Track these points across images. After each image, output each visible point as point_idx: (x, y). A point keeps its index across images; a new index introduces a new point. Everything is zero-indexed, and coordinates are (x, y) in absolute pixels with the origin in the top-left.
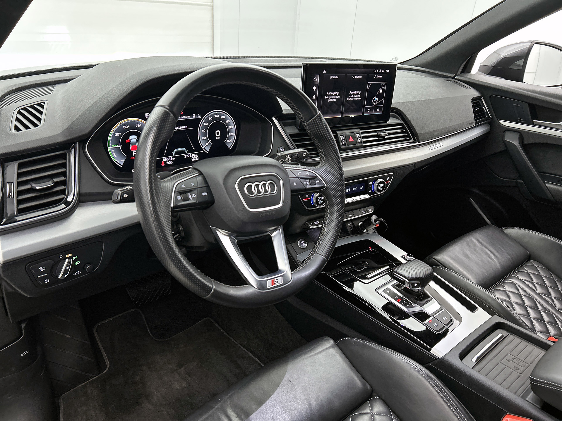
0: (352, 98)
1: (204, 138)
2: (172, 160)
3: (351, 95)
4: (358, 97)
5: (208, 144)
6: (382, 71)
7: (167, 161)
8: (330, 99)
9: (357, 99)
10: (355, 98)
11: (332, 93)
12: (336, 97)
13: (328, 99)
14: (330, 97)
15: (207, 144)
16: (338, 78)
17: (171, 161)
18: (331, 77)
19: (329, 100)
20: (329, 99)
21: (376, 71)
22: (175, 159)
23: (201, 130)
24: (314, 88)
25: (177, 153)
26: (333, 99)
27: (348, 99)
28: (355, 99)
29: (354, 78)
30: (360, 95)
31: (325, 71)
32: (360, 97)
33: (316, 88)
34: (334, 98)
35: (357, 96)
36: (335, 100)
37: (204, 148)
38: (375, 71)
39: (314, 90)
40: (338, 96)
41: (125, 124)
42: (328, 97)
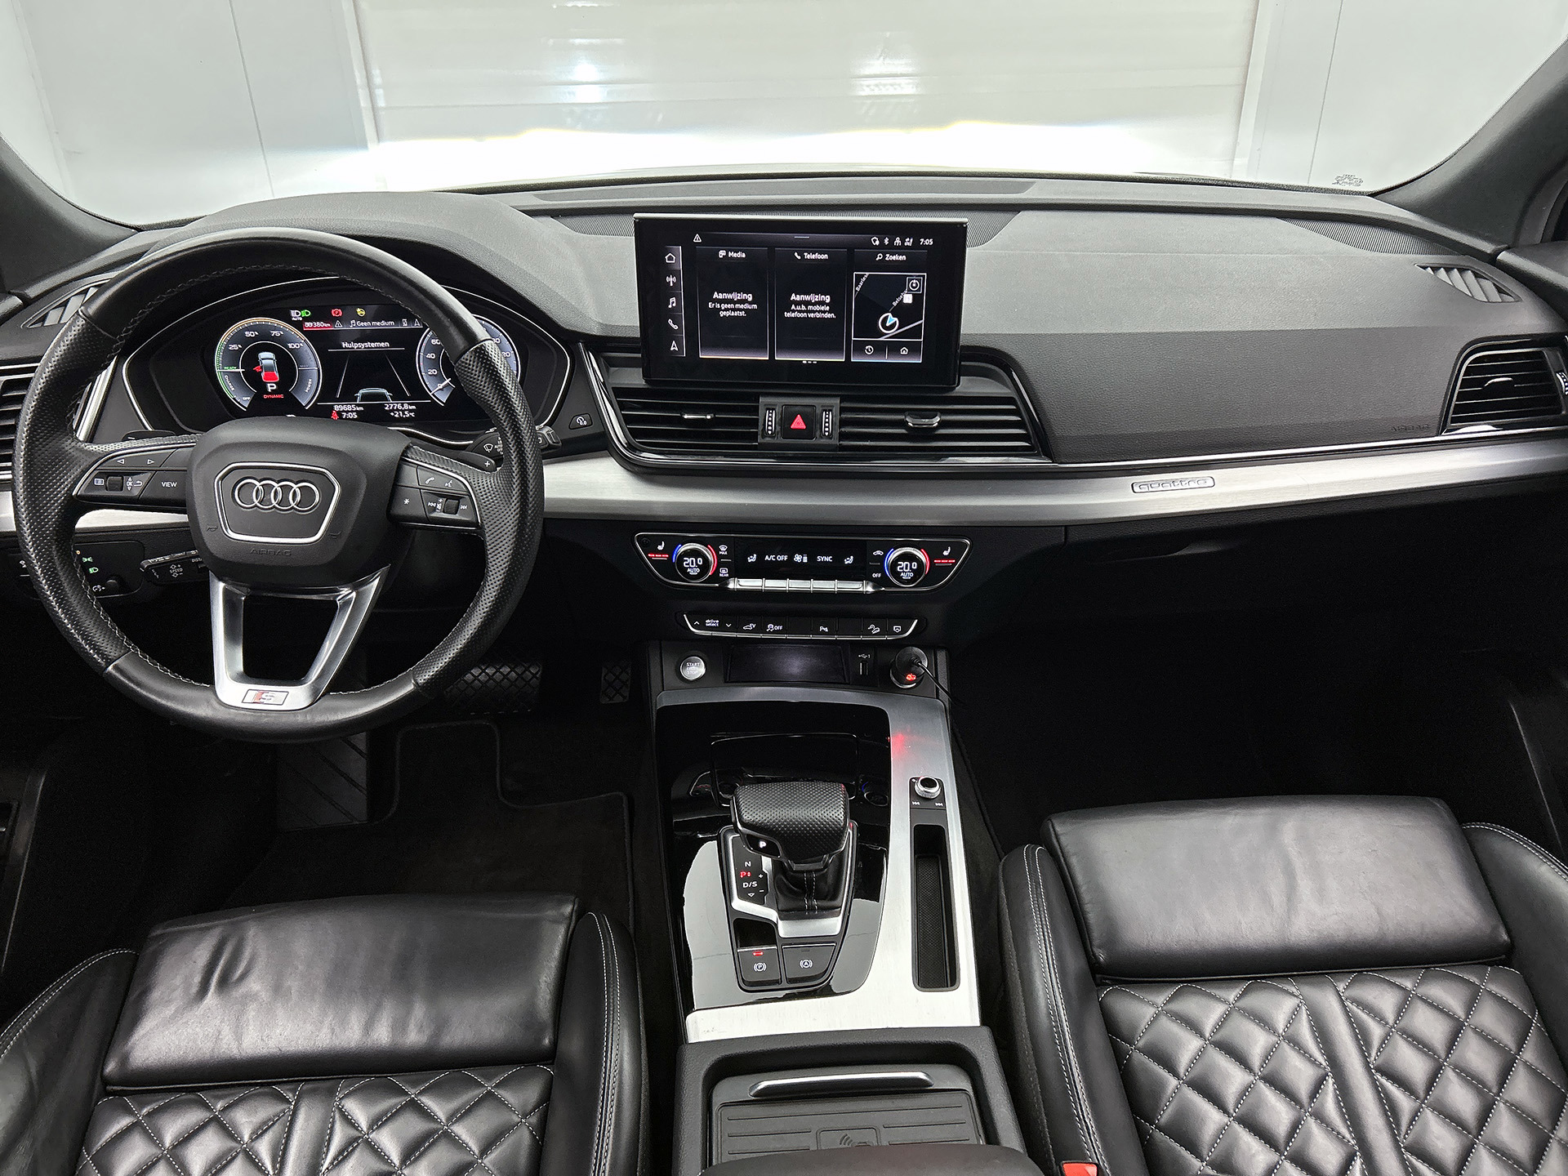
0: (800, 312)
1: (433, 372)
2: (356, 411)
3: (798, 303)
4: (824, 312)
5: (443, 387)
6: (903, 241)
7: (344, 411)
8: (726, 310)
9: (818, 315)
10: (814, 312)
11: (730, 296)
12: (747, 306)
13: (720, 309)
14: (724, 306)
15: (441, 386)
16: (744, 256)
17: (352, 411)
18: (722, 253)
19: (722, 314)
20: (723, 311)
21: (882, 241)
22: (362, 408)
23: (425, 354)
24: (671, 280)
25: (365, 397)
26: (734, 310)
27: (787, 315)
28: (812, 315)
29: (799, 257)
30: (827, 304)
31: (697, 239)
32: (829, 312)
33: (675, 279)
34: (741, 310)
35: (817, 308)
36: (742, 314)
37: (433, 394)
38: (877, 243)
39: (671, 285)
40: (750, 303)
41: (249, 329)
42: (718, 306)
